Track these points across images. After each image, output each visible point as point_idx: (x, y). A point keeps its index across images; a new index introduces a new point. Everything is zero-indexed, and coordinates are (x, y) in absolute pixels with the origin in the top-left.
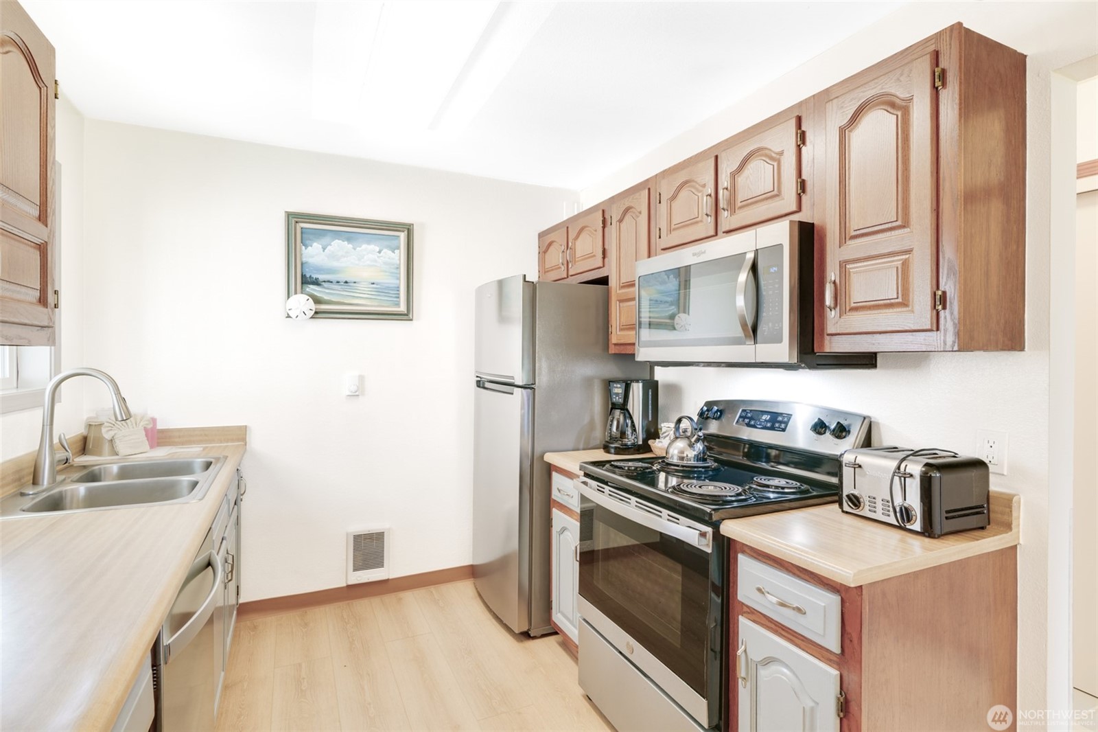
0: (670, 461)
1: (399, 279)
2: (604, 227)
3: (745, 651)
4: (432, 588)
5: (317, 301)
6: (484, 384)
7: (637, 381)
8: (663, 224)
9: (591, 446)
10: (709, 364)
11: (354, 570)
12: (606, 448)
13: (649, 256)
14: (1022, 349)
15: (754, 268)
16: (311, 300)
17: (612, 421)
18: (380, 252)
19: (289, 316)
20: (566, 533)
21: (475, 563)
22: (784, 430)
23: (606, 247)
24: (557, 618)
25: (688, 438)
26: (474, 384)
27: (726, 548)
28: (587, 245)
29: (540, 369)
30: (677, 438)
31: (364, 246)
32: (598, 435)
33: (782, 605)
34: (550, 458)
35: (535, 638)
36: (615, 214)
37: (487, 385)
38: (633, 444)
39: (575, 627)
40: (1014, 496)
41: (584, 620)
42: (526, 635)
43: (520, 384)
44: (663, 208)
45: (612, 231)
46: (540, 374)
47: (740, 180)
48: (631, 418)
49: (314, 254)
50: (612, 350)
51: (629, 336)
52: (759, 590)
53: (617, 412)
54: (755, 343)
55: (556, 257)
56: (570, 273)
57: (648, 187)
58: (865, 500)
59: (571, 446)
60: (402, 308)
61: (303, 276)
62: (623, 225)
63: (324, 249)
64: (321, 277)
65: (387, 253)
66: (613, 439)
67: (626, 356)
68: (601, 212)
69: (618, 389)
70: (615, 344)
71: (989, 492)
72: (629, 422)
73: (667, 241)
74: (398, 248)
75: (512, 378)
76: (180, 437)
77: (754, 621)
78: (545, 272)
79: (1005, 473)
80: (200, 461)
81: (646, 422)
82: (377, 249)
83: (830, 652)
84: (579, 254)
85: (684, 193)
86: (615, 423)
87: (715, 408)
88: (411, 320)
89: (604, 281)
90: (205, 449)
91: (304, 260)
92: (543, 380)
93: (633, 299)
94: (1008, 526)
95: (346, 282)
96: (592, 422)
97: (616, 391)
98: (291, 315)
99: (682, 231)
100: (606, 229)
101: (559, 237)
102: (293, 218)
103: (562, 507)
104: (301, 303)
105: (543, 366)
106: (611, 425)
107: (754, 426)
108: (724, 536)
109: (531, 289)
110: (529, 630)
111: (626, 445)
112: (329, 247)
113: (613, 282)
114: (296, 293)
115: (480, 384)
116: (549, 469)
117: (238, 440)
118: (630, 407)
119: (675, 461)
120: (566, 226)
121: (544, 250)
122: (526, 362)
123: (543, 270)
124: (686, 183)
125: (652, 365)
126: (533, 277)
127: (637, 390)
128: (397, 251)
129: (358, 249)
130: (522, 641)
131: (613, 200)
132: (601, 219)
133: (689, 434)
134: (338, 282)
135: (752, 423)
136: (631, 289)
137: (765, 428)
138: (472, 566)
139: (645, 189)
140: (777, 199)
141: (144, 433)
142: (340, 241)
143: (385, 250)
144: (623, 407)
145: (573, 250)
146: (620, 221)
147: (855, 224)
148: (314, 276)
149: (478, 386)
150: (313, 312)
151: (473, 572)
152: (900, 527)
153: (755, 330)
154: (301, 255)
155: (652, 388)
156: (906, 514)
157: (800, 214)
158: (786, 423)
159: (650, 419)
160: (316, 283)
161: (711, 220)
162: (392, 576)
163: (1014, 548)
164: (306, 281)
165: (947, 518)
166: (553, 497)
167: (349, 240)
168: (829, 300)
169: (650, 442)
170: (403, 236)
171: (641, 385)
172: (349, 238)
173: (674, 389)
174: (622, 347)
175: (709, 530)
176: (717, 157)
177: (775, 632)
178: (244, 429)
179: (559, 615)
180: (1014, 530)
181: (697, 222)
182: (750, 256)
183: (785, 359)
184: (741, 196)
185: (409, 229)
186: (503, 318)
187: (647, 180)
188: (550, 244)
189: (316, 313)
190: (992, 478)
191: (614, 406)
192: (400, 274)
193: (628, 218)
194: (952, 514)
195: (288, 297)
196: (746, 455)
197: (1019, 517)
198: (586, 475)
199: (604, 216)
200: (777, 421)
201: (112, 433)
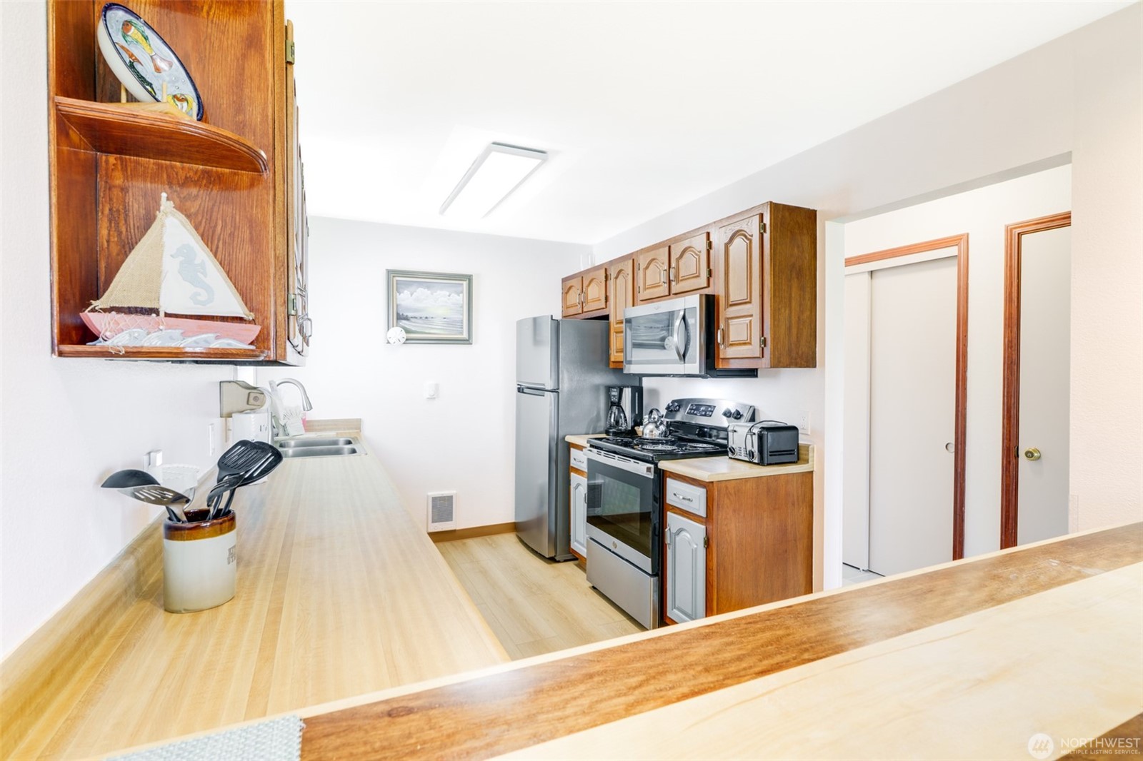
0: (644, 436)
1: (462, 315)
2: (606, 281)
3: (670, 529)
4: (486, 537)
5: (407, 331)
6: (523, 389)
7: (628, 387)
8: (641, 285)
9: (598, 431)
10: (674, 376)
11: (433, 522)
12: (607, 432)
13: (633, 306)
14: (815, 367)
15: (684, 318)
16: (403, 331)
17: (611, 414)
18: (449, 296)
19: (388, 343)
20: (580, 487)
21: (517, 521)
22: (710, 416)
23: (608, 294)
24: (575, 546)
25: (656, 422)
26: (516, 390)
27: (661, 476)
28: (595, 292)
29: (562, 379)
30: (649, 422)
31: (439, 292)
32: (602, 425)
33: (684, 498)
34: (569, 439)
35: (559, 562)
36: (613, 273)
37: (525, 390)
38: (626, 430)
39: (584, 547)
40: (810, 445)
41: (592, 539)
42: (552, 560)
43: (549, 389)
44: (641, 272)
45: (611, 283)
46: (563, 382)
47: (681, 262)
48: (623, 412)
49: (406, 299)
50: (612, 366)
51: (619, 357)
52: (675, 495)
53: (614, 408)
54: (684, 363)
55: (574, 297)
56: (584, 310)
57: (632, 258)
58: (737, 450)
59: (584, 432)
60: (465, 336)
61: (398, 314)
62: (618, 280)
63: (412, 295)
64: (410, 315)
65: (454, 296)
66: (611, 426)
67: (618, 369)
68: (604, 270)
69: (615, 393)
70: (614, 362)
71: (798, 444)
72: (622, 415)
73: (644, 294)
74: (462, 292)
75: (544, 385)
76: (318, 426)
77: (674, 513)
78: (567, 308)
79: (809, 433)
80: (342, 440)
81: (634, 415)
82: (448, 293)
83: (701, 517)
84: (590, 297)
85: (652, 266)
86: (613, 416)
87: (676, 404)
88: (471, 344)
89: (606, 318)
90: (337, 434)
91: (398, 303)
92: (565, 386)
93: (622, 332)
94: (807, 461)
95: (426, 318)
96: (598, 414)
97: (613, 393)
98: (390, 341)
99: (651, 290)
100: (608, 282)
101: (576, 283)
102: (391, 274)
103: (577, 471)
104: (397, 333)
105: (565, 376)
106: (610, 417)
107: (696, 414)
108: (660, 469)
109: (557, 325)
110: (555, 556)
111: (620, 430)
112: (415, 293)
113: (612, 319)
114: (393, 326)
115: (520, 390)
116: (569, 446)
117: (356, 429)
118: (623, 404)
119: (647, 437)
120: (581, 276)
121: (566, 291)
122: (553, 373)
123: (566, 306)
124: (653, 259)
125: (640, 376)
126: (558, 316)
127: (627, 393)
128: (461, 295)
129: (435, 294)
130: (550, 564)
131: (611, 263)
132: (604, 275)
133: (656, 420)
134: (421, 318)
135: (695, 412)
136: (622, 325)
137: (702, 415)
138: (515, 523)
139: (630, 259)
140: (698, 278)
141: (302, 422)
142: (422, 289)
143: (453, 294)
144: (618, 405)
145: (586, 294)
146: (616, 278)
147: (733, 298)
148: (405, 314)
149: (519, 391)
150: (405, 340)
151: (516, 528)
152: (750, 462)
153: (684, 356)
154: (396, 299)
155: (638, 391)
156: (751, 454)
157: (709, 288)
158: (712, 411)
159: (637, 413)
160: (406, 318)
161: (666, 285)
162: (458, 528)
163: (812, 472)
164: (400, 317)
165: (770, 455)
166: (571, 465)
167: (428, 288)
168: (719, 339)
169: (636, 428)
170: (465, 284)
171: (630, 389)
172: (428, 286)
173: (654, 392)
174: (618, 364)
175: (652, 466)
176: (670, 247)
177: (682, 515)
178: (359, 421)
179: (575, 543)
180: (810, 463)
181: (659, 286)
182: (682, 313)
183: (697, 372)
184: (682, 274)
185: (469, 278)
186: (537, 341)
187: (632, 254)
188: (570, 288)
189: (407, 340)
190: (800, 436)
191: (613, 404)
192: (463, 311)
193: (620, 276)
194: (773, 453)
195: (388, 330)
196: (698, 435)
197: (813, 457)
198: (592, 446)
199: (607, 273)
200: (709, 410)
201: (285, 421)
